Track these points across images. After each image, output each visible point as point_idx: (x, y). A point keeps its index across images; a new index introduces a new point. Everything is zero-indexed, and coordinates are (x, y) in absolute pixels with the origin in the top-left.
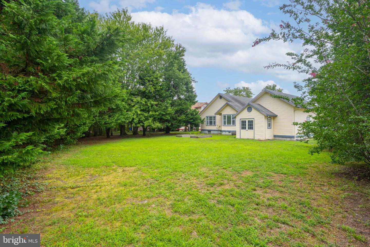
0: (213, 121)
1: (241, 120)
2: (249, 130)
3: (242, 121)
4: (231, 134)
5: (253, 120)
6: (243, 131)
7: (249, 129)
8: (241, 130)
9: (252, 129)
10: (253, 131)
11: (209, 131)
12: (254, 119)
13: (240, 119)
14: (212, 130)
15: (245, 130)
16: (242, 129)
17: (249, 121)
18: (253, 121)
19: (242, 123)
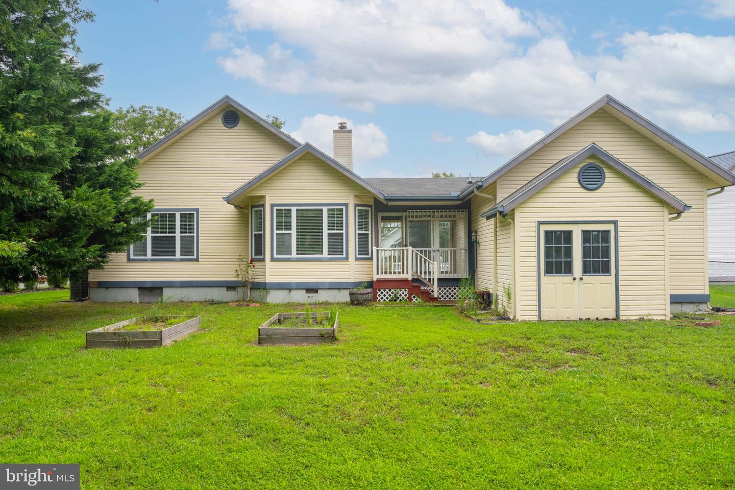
0: (178, 235)
1: (544, 228)
2: (590, 279)
3: (547, 233)
4: (345, 296)
5: (610, 227)
6: (555, 284)
7: (586, 270)
8: (545, 279)
9: (606, 270)
10: (611, 279)
11: (152, 290)
12: (615, 223)
13: (540, 223)
14: (171, 285)
15: (567, 279)
16: (549, 271)
17: (586, 235)
18: (608, 232)
19: (548, 240)
